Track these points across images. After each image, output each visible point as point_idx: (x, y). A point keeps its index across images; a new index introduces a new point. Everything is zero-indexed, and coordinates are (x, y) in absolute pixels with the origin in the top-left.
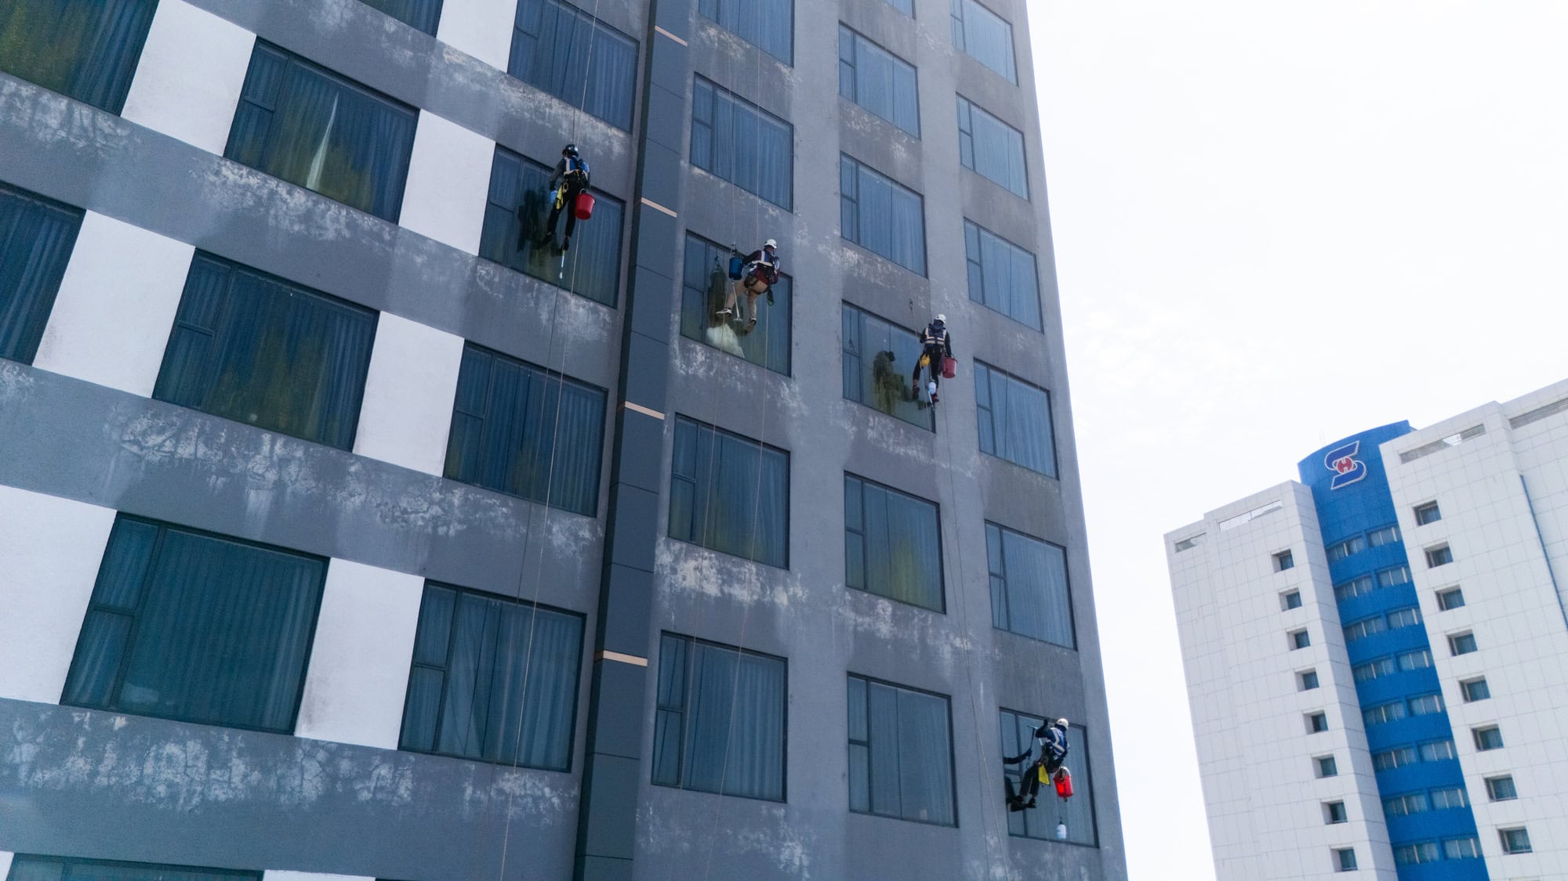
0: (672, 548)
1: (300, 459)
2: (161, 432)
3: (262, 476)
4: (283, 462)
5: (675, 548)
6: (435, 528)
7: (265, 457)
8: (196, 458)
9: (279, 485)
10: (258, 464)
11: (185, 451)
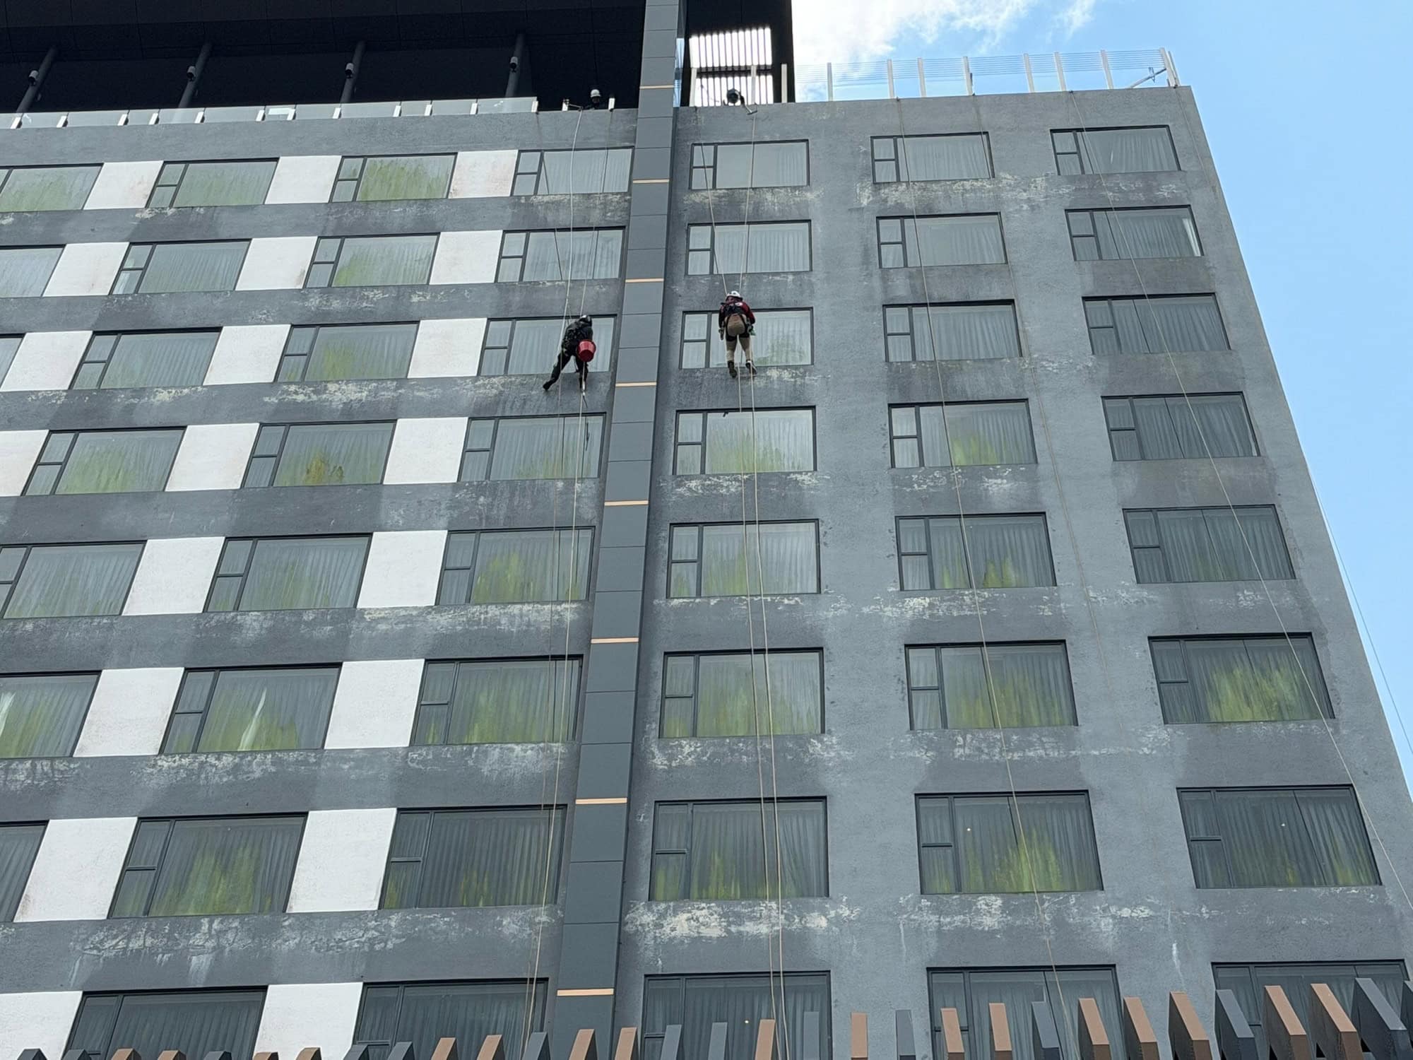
0: (655, 909)
1: (236, 927)
2: (115, 937)
3: (203, 946)
4: (220, 933)
5: (659, 907)
6: (372, 945)
7: (205, 934)
8: (145, 946)
9: (219, 949)
10: (198, 940)
11: (135, 944)
